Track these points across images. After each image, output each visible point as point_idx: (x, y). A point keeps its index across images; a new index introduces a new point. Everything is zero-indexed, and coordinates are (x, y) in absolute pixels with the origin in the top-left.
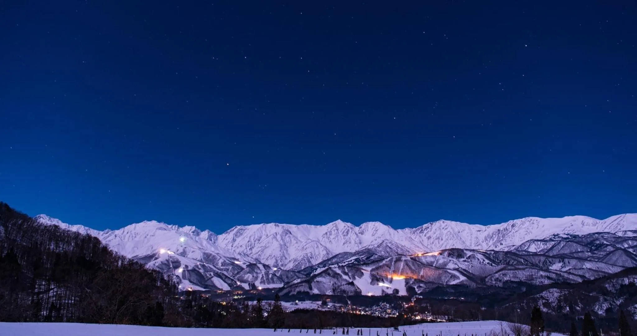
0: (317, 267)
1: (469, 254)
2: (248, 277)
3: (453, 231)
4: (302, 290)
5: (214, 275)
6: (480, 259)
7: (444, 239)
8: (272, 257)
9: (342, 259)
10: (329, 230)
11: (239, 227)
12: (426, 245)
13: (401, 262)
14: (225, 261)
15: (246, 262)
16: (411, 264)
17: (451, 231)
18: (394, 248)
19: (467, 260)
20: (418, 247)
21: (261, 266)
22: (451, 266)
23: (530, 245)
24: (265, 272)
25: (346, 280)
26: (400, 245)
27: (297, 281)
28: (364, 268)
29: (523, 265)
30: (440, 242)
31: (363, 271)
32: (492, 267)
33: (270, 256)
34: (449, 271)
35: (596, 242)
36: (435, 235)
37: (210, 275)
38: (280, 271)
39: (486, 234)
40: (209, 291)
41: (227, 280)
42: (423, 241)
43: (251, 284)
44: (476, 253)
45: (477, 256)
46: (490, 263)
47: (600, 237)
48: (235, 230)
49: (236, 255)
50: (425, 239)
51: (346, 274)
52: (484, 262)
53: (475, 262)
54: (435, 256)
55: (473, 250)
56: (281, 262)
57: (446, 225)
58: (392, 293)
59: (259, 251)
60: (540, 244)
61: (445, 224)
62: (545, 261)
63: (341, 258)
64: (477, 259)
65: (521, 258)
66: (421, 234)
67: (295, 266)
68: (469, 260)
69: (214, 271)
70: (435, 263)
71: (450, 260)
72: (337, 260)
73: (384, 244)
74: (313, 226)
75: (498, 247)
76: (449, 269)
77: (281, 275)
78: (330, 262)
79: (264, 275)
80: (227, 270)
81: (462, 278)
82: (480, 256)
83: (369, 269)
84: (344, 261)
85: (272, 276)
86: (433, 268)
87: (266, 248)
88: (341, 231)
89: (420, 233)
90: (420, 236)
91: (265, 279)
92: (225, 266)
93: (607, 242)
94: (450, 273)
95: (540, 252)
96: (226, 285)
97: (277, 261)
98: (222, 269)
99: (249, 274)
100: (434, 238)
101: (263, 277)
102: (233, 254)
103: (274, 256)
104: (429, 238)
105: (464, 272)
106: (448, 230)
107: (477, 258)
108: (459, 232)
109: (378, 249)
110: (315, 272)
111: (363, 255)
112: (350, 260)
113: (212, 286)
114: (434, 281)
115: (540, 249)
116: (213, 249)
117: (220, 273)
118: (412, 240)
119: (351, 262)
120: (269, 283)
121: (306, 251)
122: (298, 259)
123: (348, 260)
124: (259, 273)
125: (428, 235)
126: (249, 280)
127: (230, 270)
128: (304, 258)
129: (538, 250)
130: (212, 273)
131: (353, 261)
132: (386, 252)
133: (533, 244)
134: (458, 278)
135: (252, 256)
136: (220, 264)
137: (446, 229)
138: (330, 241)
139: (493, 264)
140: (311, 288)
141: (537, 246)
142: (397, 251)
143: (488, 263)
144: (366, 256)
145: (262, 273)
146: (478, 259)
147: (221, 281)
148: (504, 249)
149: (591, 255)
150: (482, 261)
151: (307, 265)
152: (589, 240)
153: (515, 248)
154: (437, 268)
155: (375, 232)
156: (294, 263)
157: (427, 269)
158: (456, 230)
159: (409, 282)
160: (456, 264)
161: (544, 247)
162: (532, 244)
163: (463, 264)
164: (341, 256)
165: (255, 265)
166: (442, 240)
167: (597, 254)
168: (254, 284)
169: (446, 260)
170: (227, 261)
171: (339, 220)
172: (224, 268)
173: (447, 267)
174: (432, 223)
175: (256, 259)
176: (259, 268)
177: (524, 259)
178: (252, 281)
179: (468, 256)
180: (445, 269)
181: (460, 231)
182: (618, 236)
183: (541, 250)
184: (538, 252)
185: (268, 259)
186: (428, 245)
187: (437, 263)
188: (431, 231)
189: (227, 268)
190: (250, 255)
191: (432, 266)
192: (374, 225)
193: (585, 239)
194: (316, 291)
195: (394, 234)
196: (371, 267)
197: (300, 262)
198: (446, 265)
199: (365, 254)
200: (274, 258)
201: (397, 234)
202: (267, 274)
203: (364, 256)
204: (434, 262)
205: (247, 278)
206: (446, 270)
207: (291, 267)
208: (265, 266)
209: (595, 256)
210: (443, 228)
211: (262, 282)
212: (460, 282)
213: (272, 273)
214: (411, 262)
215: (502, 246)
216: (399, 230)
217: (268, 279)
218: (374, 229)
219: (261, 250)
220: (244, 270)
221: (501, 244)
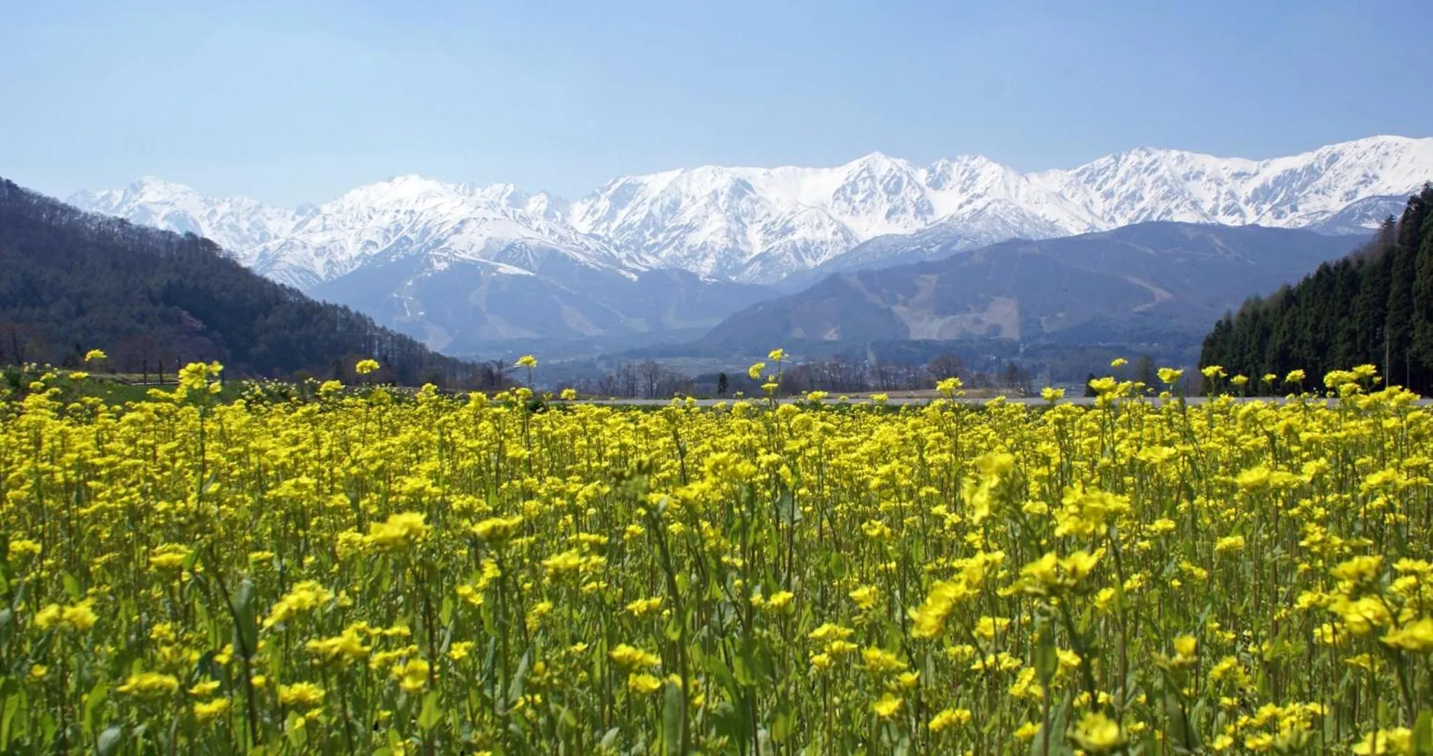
3: (1173, 174)
10: (851, 179)
17: (1167, 174)
18: (1013, 221)
20: (1079, 218)
23: (1365, 209)
30: (1135, 205)
34: (1131, 279)
36: (1125, 187)
39: (1256, 183)
42: (1091, 202)
44: (1210, 233)
46: (1242, 257)
50: (1097, 197)
57: (1155, 161)
58: (984, 332)
61: (1153, 157)
66: (1088, 186)
68: (1190, 252)
74: (808, 170)
75: (1282, 218)
86: (1094, 271)
88: (881, 182)
89: (1086, 182)
90: (1085, 191)
100: (1121, 194)
103: (713, 249)
104: (1109, 195)
106: (1158, 174)
108: (1188, 179)
109: (972, 224)
118: (1064, 202)
121: (793, 235)
125: (1105, 188)
128: (788, 254)
133: (1375, 207)
137: (1155, 170)
138: (854, 208)
146: (1215, 249)
148: (1298, 221)
151: (794, 270)
153: (1327, 218)
155: (968, 183)
156: (761, 267)
162: (1370, 207)
171: (877, 153)
174: (1118, 154)
186: (1103, 213)
188: (1114, 176)
192: (967, 165)
195: (1017, 187)
201: (1026, 185)
206: (1126, 277)
212: (1156, 306)
215: (1293, 214)
218: (966, 174)
221: (1294, 209)
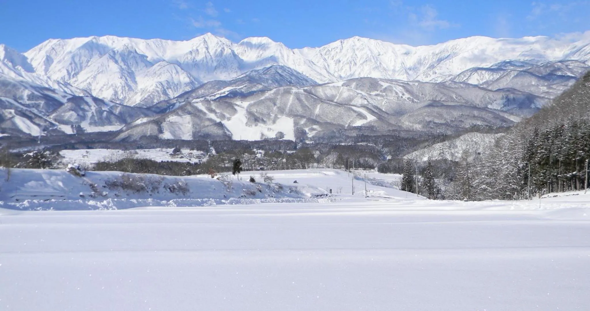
0: (176, 102)
1: (385, 85)
2: (71, 115)
3: (371, 52)
4: (147, 134)
5: (15, 113)
6: (399, 93)
7: (358, 64)
8: (108, 86)
9: (212, 90)
10: (195, 47)
11: (55, 41)
12: (332, 72)
13: (290, 95)
14: (33, 93)
15: (66, 95)
16: (303, 98)
17: (368, 52)
18: (286, 75)
19: (381, 93)
20: (321, 74)
21: (89, 100)
22: (359, 101)
23: (471, 74)
24: (96, 108)
25: (210, 120)
26: (296, 71)
27: (141, 120)
28: (238, 103)
29: (453, 101)
30: (352, 68)
31: (236, 107)
32: (413, 103)
33: (104, 85)
34: (354, 108)
35: (558, 72)
36: (346, 58)
37: (11, 113)
38: (118, 106)
39: (415, 58)
40: (8, 136)
41: (37, 121)
42: (328, 66)
43: (74, 126)
44: (394, 84)
45: (394, 89)
46: (411, 98)
47: (564, 67)
48: (48, 45)
49: (50, 83)
50: (332, 63)
51: (212, 111)
52: (404, 97)
53: (392, 97)
54: (338, 87)
55: (391, 81)
56: (123, 94)
57: (363, 44)
58: (274, 136)
59: (88, 78)
60: (484, 74)
61: (361, 43)
62: (483, 96)
63: (211, 88)
64: (394, 93)
65: (453, 92)
66: (326, 57)
67: (143, 100)
68: (384, 94)
69: (16, 109)
70: (337, 98)
71: (358, 94)
72: (204, 92)
73: (273, 71)
74: (169, 42)
75: (429, 76)
76: (354, 106)
77: (120, 113)
78: (194, 95)
79: (95, 114)
80: (37, 106)
81: (371, 118)
82: (399, 89)
83: (246, 104)
84: (214, 92)
85: (106, 114)
86: (333, 103)
87: (99, 74)
88: (212, 50)
89: (325, 55)
90: (325, 60)
91: (96, 118)
92: (33, 101)
93: (571, 73)
94: (355, 111)
95: (483, 84)
96: (36, 127)
97: (116, 93)
98: (29, 105)
99: (72, 112)
100: (344, 61)
101: (93, 115)
102: (47, 83)
103: (112, 85)
104: (338, 62)
105: (374, 111)
106: (364, 51)
107: (395, 91)
108: (379, 55)
109: (264, 76)
110: (172, 108)
111: (241, 84)
112: (222, 91)
113: (12, 129)
114: (333, 121)
115: (485, 80)
116: (13, 75)
117: (26, 110)
118: (314, 65)
119: (224, 95)
120: (103, 125)
121: (160, 78)
122: (148, 89)
123: (219, 92)
124: (87, 111)
125: (336, 58)
126: (72, 120)
127: (42, 105)
128: (157, 89)
129: (481, 82)
130: (13, 111)
131: (227, 93)
132: (274, 80)
133: (476, 73)
134: (365, 118)
135: (78, 85)
136: (25, 97)
137: (362, 50)
138: (196, 64)
139: (415, 100)
140: (161, 131)
141: (480, 77)
142: (289, 79)
143: (408, 98)
144: (245, 86)
145: (91, 109)
146: (397, 93)
147: (28, 122)
148: (436, 79)
149: (547, 91)
150: (401, 95)
151: (162, 99)
152: (549, 70)
153: (452, 78)
154: (339, 104)
155: (262, 52)
156: (141, 94)
157: (325, 105)
158: (376, 52)
159: (299, 123)
160: (365, 99)
161: (489, 78)
162: (473, 73)
163: (375, 99)
164: (210, 86)
165: (81, 98)
166: (355, 64)
167: (555, 89)
168: (79, 126)
169: (351, 93)
170: (36, 93)
172: (32, 104)
173: (353, 103)
174: (342, 40)
175: (84, 90)
176: (87, 103)
177: (456, 94)
178: (77, 122)
179: (384, 87)
180: (350, 105)
181: (381, 53)
182: (588, 65)
183: (485, 82)
184: (481, 85)
185: (103, 89)
186: (335, 72)
187: (339, 98)
188: (341, 52)
189: (37, 102)
190: (74, 84)
191: (332, 101)
193: (543, 69)
194: (167, 135)
195: (288, 56)
196: (248, 101)
197: (151, 94)
198: (351, 100)
199: (245, 83)
200: (111, 89)
201: (293, 55)
202: (100, 112)
203: (242, 86)
204: (336, 96)
205: (68, 118)
206: (351, 107)
207: (138, 101)
208: (96, 100)
209: (551, 92)
210: (358, 49)
211: (94, 123)
212: (367, 123)
213: (108, 110)
214: (303, 96)
215: (434, 75)
216: (296, 50)
217: (101, 118)
219: (91, 76)
220: (63, 106)
221: (434, 73)
